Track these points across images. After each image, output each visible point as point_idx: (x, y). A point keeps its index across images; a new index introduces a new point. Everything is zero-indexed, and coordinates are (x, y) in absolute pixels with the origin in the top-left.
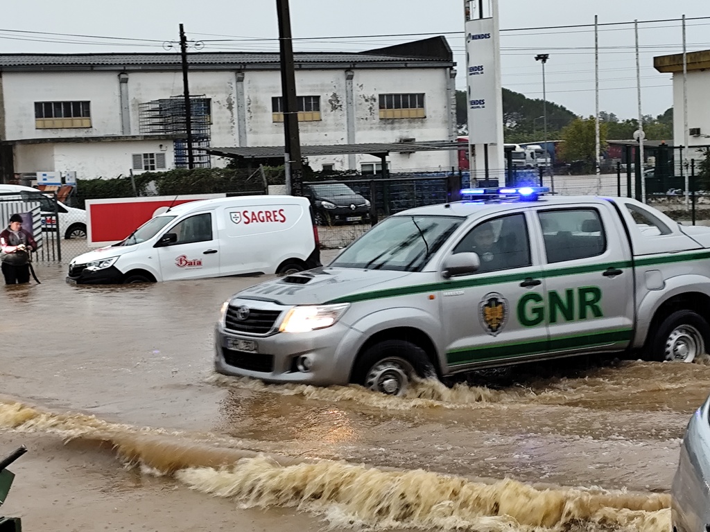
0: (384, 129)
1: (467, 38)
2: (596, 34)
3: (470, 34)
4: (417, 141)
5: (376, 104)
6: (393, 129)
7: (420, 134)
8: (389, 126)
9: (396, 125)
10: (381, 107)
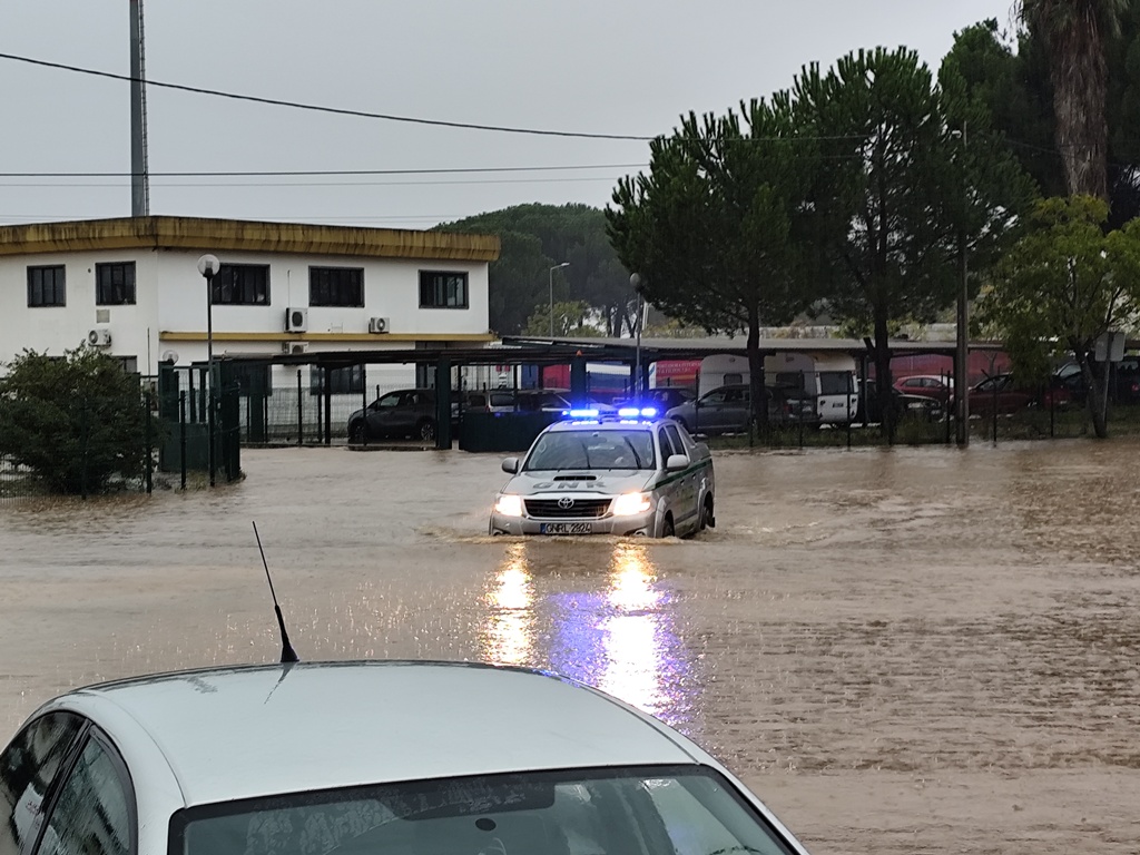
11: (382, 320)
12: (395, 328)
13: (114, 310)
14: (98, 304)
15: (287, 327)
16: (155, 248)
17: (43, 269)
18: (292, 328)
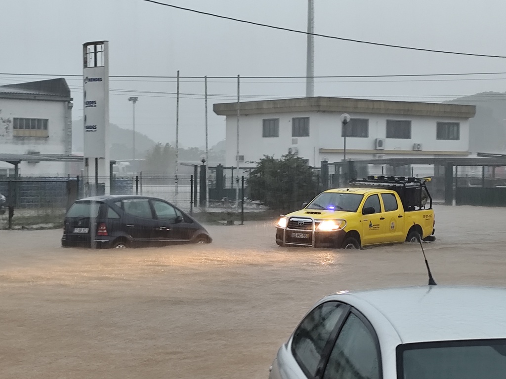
0: (16, 144)
1: (84, 80)
2: (178, 84)
3: (87, 77)
4: (41, 153)
5: (11, 125)
6: (23, 144)
7: (44, 149)
8: (20, 142)
9: (26, 141)
10: (15, 127)
11: (419, 145)
12: (424, 149)
13: (299, 139)
14: (293, 136)
15: (376, 148)
16: (318, 111)
17: (270, 120)
18: (378, 148)
